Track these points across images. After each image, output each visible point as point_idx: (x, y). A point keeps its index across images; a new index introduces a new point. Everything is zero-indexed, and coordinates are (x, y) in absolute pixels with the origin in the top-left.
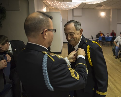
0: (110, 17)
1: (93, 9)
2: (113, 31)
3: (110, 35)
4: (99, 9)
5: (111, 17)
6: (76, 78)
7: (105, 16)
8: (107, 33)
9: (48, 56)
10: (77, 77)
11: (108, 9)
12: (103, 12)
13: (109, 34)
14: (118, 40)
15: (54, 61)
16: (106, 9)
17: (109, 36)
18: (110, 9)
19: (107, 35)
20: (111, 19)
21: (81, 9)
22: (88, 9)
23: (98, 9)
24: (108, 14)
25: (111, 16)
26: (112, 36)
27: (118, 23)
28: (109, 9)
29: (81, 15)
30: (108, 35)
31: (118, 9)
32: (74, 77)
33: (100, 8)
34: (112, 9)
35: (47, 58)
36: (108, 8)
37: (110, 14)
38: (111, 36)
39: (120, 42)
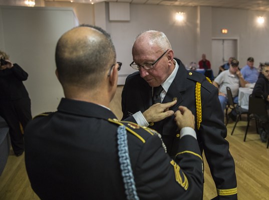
0: (196, 25)
1: (158, 4)
2: (204, 56)
3: (198, 66)
4: (170, 6)
5: (199, 25)
6: (183, 185)
7: (186, 23)
8: (192, 63)
9: (126, 130)
10: (184, 183)
11: (191, 6)
12: (180, 13)
13: (195, 63)
14: (223, 79)
15: (144, 141)
16: (187, 6)
17: (196, 69)
18: (196, 7)
19: (190, 67)
20: (198, 30)
21: (128, 4)
22: (145, 4)
23: (168, 6)
24: (191, 18)
25: (198, 22)
26: (203, 70)
27: (213, 38)
28: (193, 5)
29: (128, 19)
30: (194, 67)
31: (213, 7)
32: (179, 182)
33: (173, 2)
34: (201, 6)
35: (126, 137)
36: (190, 4)
37: (196, 19)
38: (200, 68)
39: (228, 85)
